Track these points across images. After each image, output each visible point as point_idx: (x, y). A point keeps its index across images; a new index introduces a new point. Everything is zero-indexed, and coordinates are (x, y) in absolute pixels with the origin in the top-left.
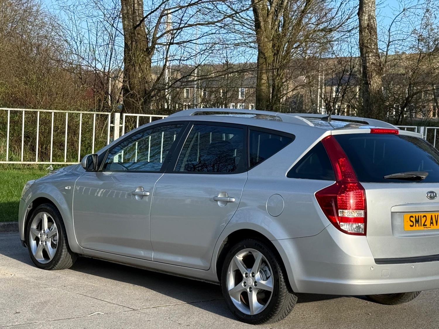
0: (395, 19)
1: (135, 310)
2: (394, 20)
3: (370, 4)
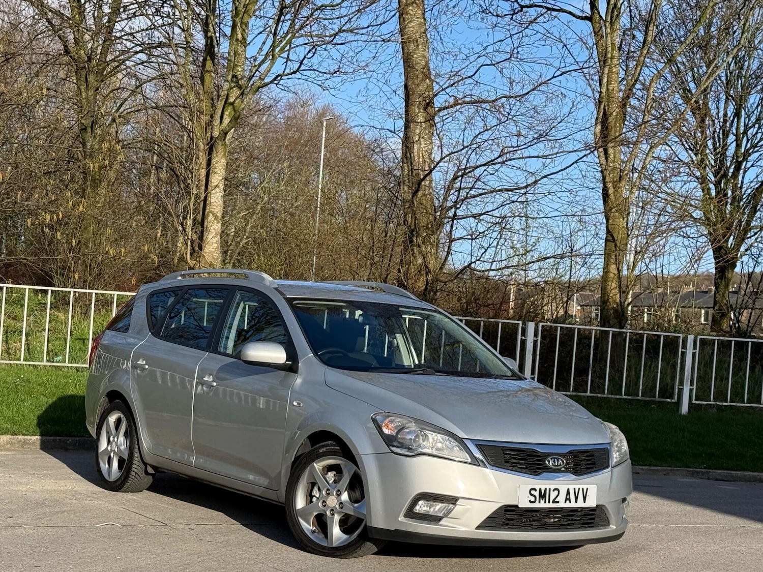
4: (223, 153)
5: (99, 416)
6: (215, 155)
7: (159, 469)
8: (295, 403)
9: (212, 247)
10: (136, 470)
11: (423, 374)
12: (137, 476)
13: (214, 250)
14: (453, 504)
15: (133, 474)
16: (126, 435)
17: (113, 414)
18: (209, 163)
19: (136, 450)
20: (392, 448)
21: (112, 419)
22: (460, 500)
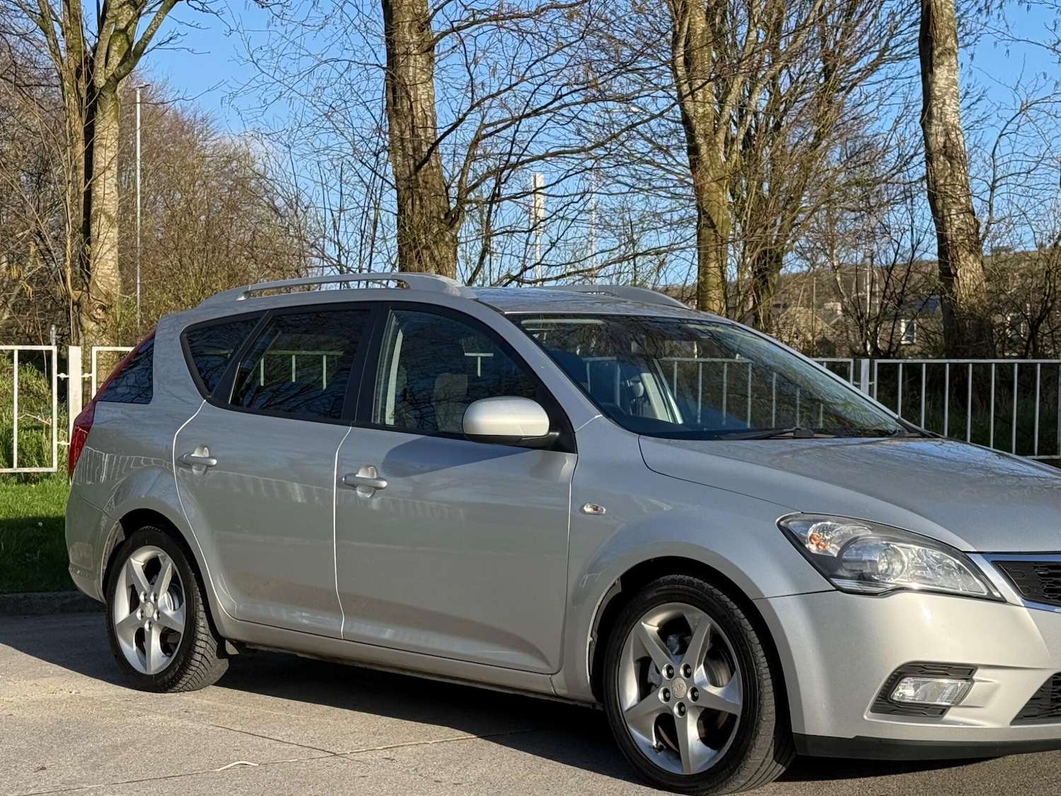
0: (1005, 128)
1: (338, 755)
2: (1002, 131)
3: (946, 97)
4: (113, 113)
5: (107, 557)
6: (100, 118)
7: (248, 647)
8: (588, 509)
9: (106, 267)
10: (202, 651)
11: (794, 438)
12: (204, 661)
13: (109, 272)
14: (966, 679)
15: (198, 657)
16: (174, 589)
17: (142, 552)
18: (89, 132)
19: (202, 614)
20: (835, 581)
21: (138, 561)
22: (979, 671)
